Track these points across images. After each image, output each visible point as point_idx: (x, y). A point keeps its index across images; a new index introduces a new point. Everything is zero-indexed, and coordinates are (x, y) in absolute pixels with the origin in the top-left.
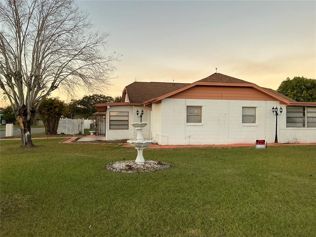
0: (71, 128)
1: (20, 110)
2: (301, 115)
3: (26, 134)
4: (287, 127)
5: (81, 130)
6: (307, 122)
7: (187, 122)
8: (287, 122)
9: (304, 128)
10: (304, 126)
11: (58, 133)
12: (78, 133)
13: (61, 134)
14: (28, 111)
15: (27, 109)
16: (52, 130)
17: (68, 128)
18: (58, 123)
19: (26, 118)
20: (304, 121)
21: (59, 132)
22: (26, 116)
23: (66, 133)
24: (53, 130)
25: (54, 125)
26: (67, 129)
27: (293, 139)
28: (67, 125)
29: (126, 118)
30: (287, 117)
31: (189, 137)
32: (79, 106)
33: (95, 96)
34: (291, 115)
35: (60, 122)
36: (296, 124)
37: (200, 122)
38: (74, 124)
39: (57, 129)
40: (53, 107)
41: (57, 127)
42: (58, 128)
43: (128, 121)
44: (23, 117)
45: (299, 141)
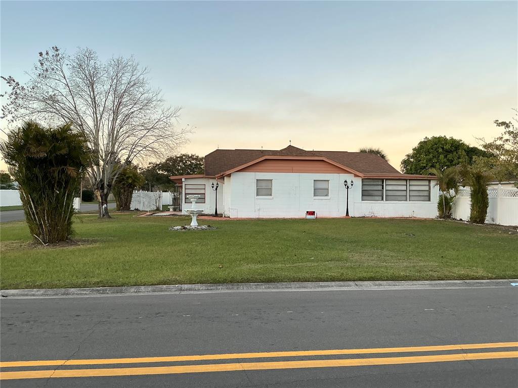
0: (146, 203)
1: (97, 185)
2: (380, 188)
3: (103, 207)
4: (362, 200)
5: (159, 205)
6: (386, 196)
7: (257, 195)
8: (363, 195)
9: (382, 202)
10: (382, 199)
11: (132, 209)
12: (155, 208)
13: (135, 209)
14: (105, 185)
15: (104, 183)
16: (124, 205)
17: (144, 203)
18: (131, 197)
19: (103, 191)
20: (383, 194)
21: (132, 207)
22: (103, 189)
23: (141, 208)
24: (126, 204)
25: (127, 199)
26: (142, 204)
27: (370, 212)
28: (142, 199)
29: (202, 191)
30: (362, 190)
31: (259, 210)
32: (161, 172)
33: (184, 157)
34: (366, 188)
35: (133, 195)
36: (373, 197)
37: (271, 195)
38: (150, 198)
39: (130, 203)
40: (125, 178)
41: (131, 201)
42: (132, 203)
43: (205, 194)
44: (101, 191)
45: (376, 215)
